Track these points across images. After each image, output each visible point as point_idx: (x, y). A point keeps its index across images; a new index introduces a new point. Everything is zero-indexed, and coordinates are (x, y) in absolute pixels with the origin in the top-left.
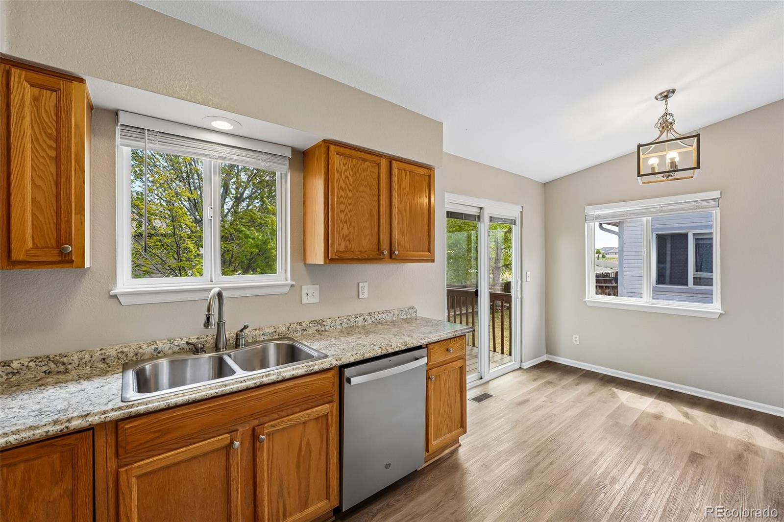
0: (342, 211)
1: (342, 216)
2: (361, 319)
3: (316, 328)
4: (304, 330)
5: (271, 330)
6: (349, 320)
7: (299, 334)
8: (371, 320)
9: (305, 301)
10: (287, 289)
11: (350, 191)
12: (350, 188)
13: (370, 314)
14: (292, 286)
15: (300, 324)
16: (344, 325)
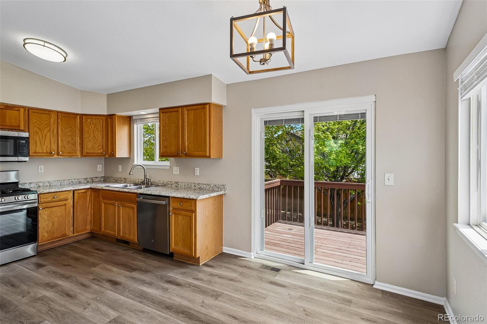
0: (164, 136)
1: (164, 138)
2: (193, 185)
3: (176, 185)
4: (172, 185)
5: (162, 182)
6: (188, 184)
7: (170, 186)
8: (198, 187)
9: (174, 173)
10: (168, 168)
11: (167, 127)
12: (167, 125)
13: (199, 184)
14: (170, 166)
15: (171, 182)
16: (186, 186)
